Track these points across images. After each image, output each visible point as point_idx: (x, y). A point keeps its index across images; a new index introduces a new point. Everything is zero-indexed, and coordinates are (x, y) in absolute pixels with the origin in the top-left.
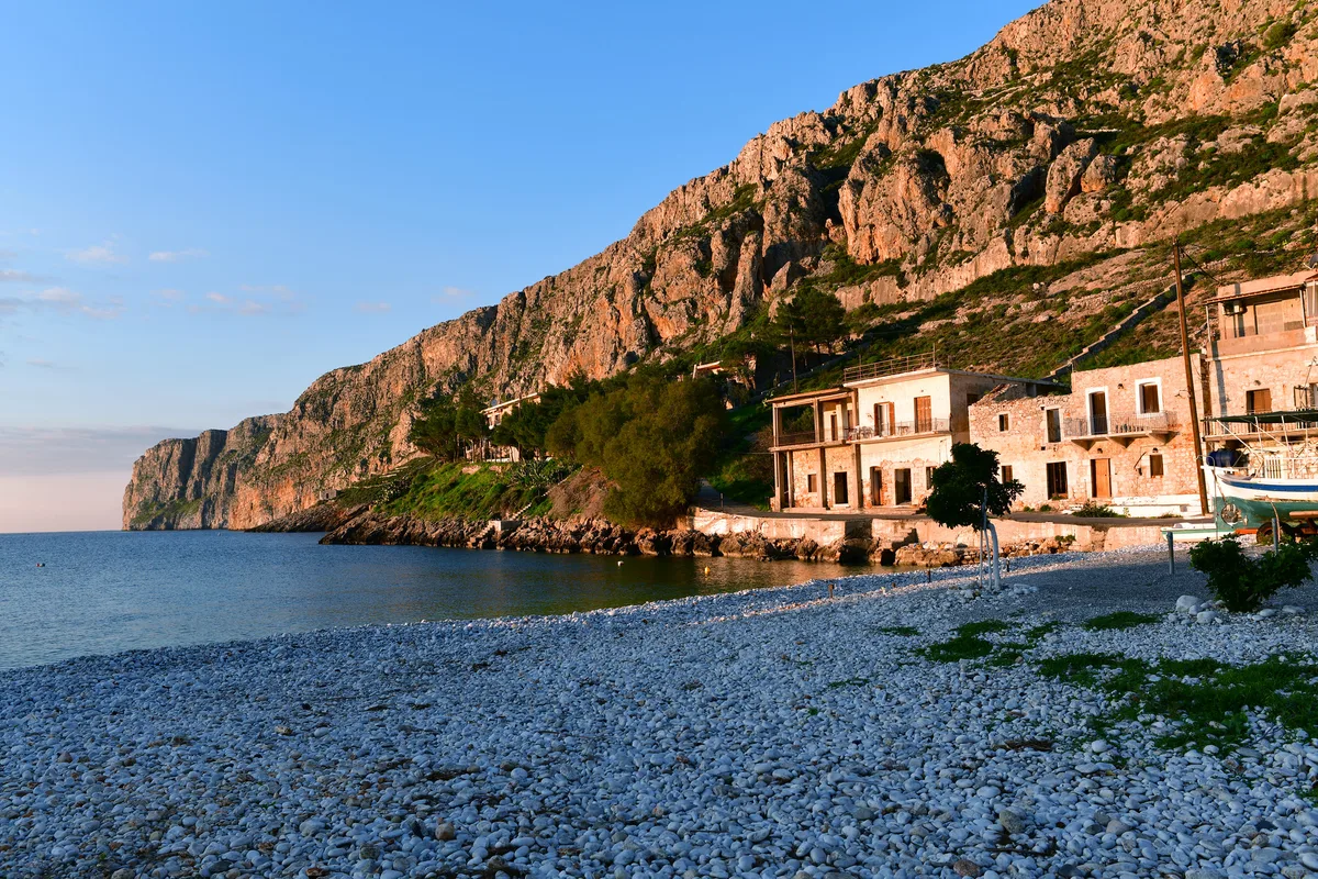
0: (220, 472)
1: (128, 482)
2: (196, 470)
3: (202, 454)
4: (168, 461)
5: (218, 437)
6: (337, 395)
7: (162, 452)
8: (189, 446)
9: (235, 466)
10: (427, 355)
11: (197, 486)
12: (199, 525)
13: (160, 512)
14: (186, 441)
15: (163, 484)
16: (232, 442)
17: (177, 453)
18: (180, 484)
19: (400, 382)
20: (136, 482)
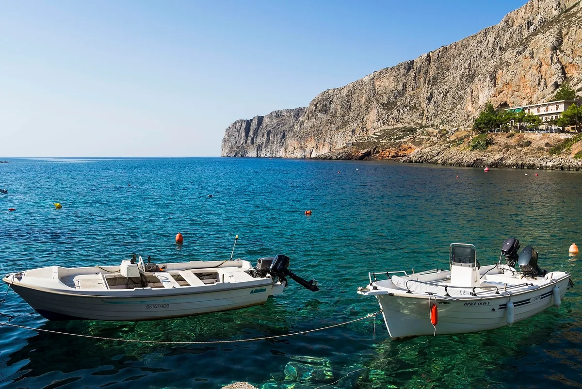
0: (263, 134)
1: (223, 137)
2: (251, 133)
3: (254, 126)
4: (240, 129)
5: (260, 119)
6: (331, 101)
7: (237, 125)
8: (249, 123)
9: (270, 131)
10: (377, 83)
11: (252, 139)
12: (255, 156)
13: (238, 150)
14: (248, 121)
15: (238, 139)
16: (267, 121)
17: (244, 125)
18: (245, 138)
19: (364, 95)
20: (227, 137)
